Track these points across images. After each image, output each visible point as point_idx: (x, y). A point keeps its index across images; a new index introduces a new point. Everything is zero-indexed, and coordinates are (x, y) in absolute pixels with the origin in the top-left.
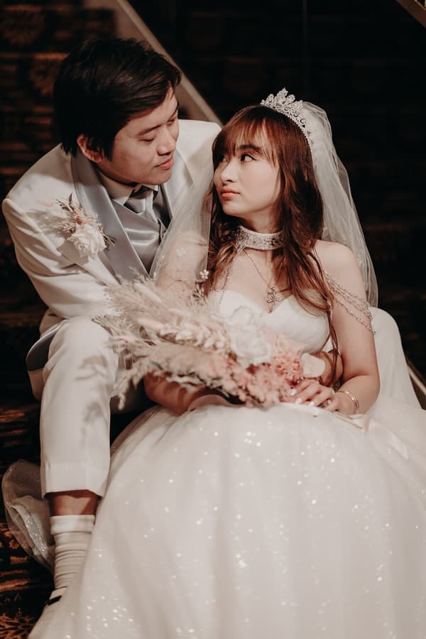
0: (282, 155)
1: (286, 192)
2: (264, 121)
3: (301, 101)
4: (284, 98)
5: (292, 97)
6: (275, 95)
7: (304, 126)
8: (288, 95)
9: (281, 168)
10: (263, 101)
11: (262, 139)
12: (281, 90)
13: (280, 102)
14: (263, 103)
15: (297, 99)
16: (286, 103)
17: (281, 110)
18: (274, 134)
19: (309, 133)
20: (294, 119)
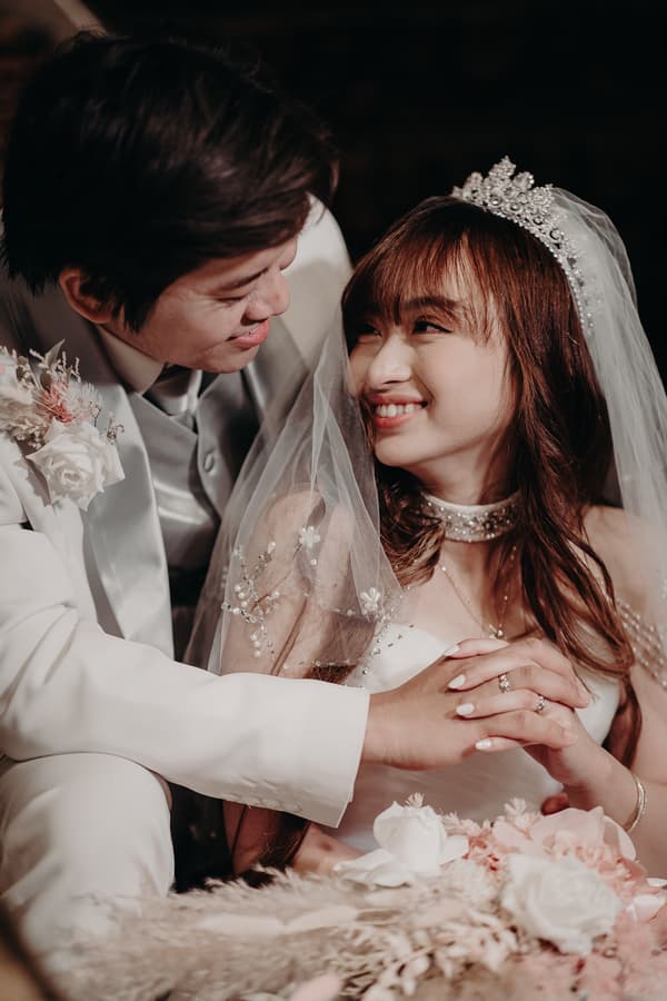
0: (514, 317)
1: (528, 402)
2: (465, 239)
3: (549, 187)
4: (508, 181)
5: (527, 178)
6: (485, 175)
7: (558, 245)
8: (516, 172)
9: (511, 349)
10: (456, 189)
11: (460, 281)
12: (498, 162)
13: (499, 190)
14: (456, 193)
15: (539, 183)
16: (514, 193)
17: (502, 210)
18: (489, 269)
19: (571, 261)
20: (534, 230)
